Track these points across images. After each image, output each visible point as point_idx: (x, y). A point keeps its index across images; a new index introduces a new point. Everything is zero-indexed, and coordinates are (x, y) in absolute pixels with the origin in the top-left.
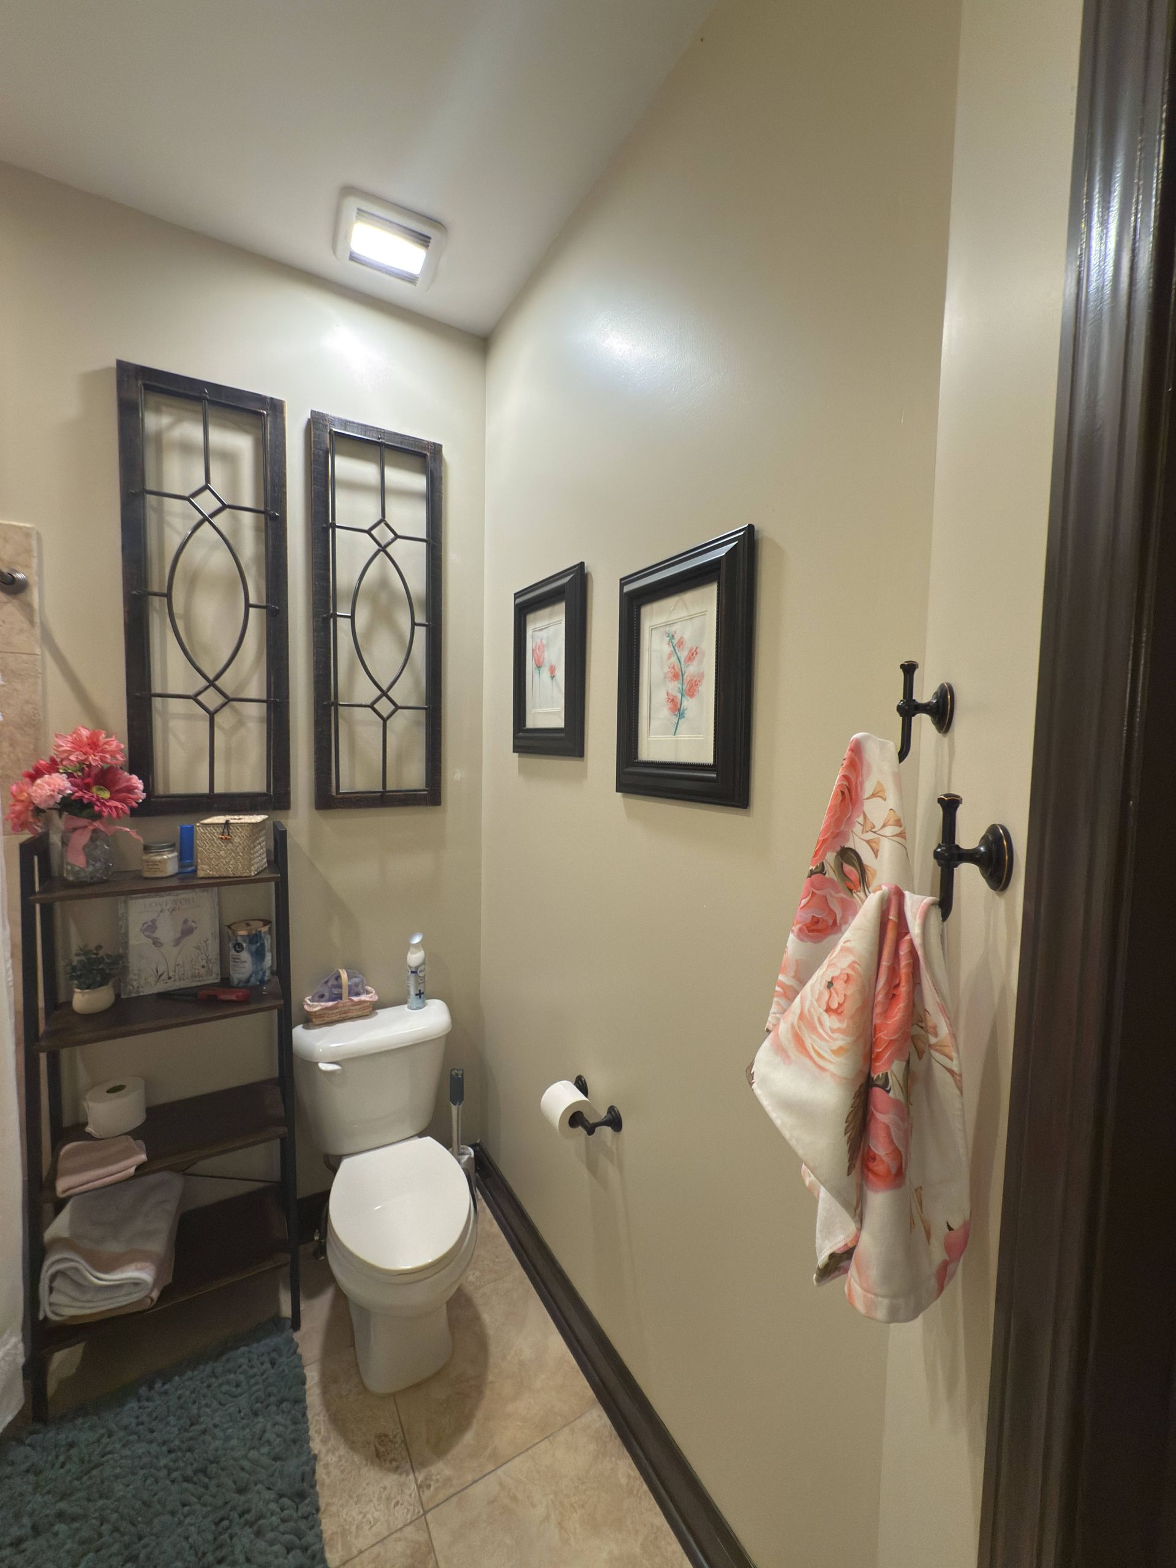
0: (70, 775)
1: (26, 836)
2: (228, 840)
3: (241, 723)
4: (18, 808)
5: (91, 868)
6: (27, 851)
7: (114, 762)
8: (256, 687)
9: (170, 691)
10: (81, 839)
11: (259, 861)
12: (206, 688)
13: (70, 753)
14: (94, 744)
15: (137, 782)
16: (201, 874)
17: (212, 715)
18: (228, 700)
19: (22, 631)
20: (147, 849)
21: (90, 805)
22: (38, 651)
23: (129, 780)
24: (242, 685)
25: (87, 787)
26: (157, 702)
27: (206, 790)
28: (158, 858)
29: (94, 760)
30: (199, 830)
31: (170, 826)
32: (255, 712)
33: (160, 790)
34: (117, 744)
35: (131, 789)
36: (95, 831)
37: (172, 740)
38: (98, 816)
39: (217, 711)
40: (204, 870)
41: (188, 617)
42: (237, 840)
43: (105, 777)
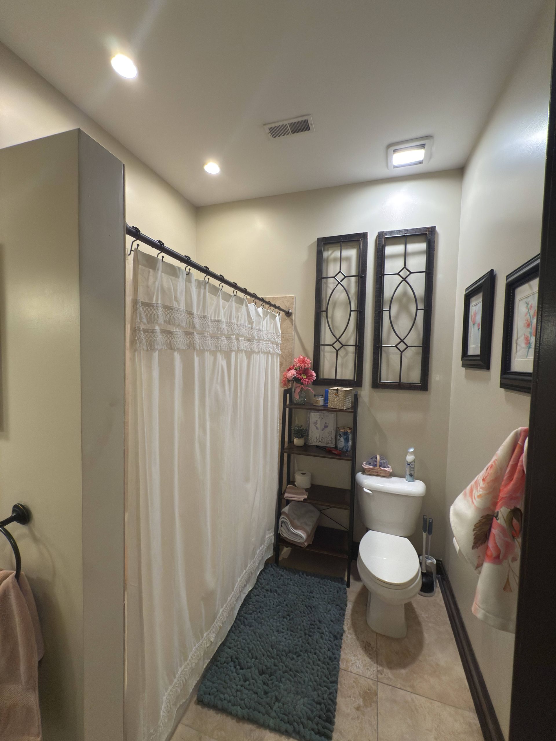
0: (296, 370)
1: (286, 388)
2: (337, 395)
3: (347, 354)
4: (284, 379)
5: (300, 400)
6: (286, 392)
7: (308, 366)
8: (352, 342)
9: (326, 343)
10: (298, 390)
11: (348, 404)
12: (336, 342)
13: (297, 363)
14: (303, 361)
15: (314, 374)
16: (329, 406)
17: (337, 351)
18: (343, 346)
19: (290, 327)
20: (315, 396)
21: (301, 380)
22: (293, 333)
23: (312, 373)
24: (348, 340)
25: (300, 374)
26: (322, 347)
27: (334, 378)
28: (317, 399)
29: (302, 366)
30: (329, 391)
31: (321, 389)
32: (351, 350)
33: (321, 377)
34: (310, 361)
35: (312, 376)
36: (302, 388)
37: (325, 359)
38: (302, 384)
39: (339, 350)
40: (330, 405)
41: (332, 318)
42: (340, 396)
43: (305, 371)
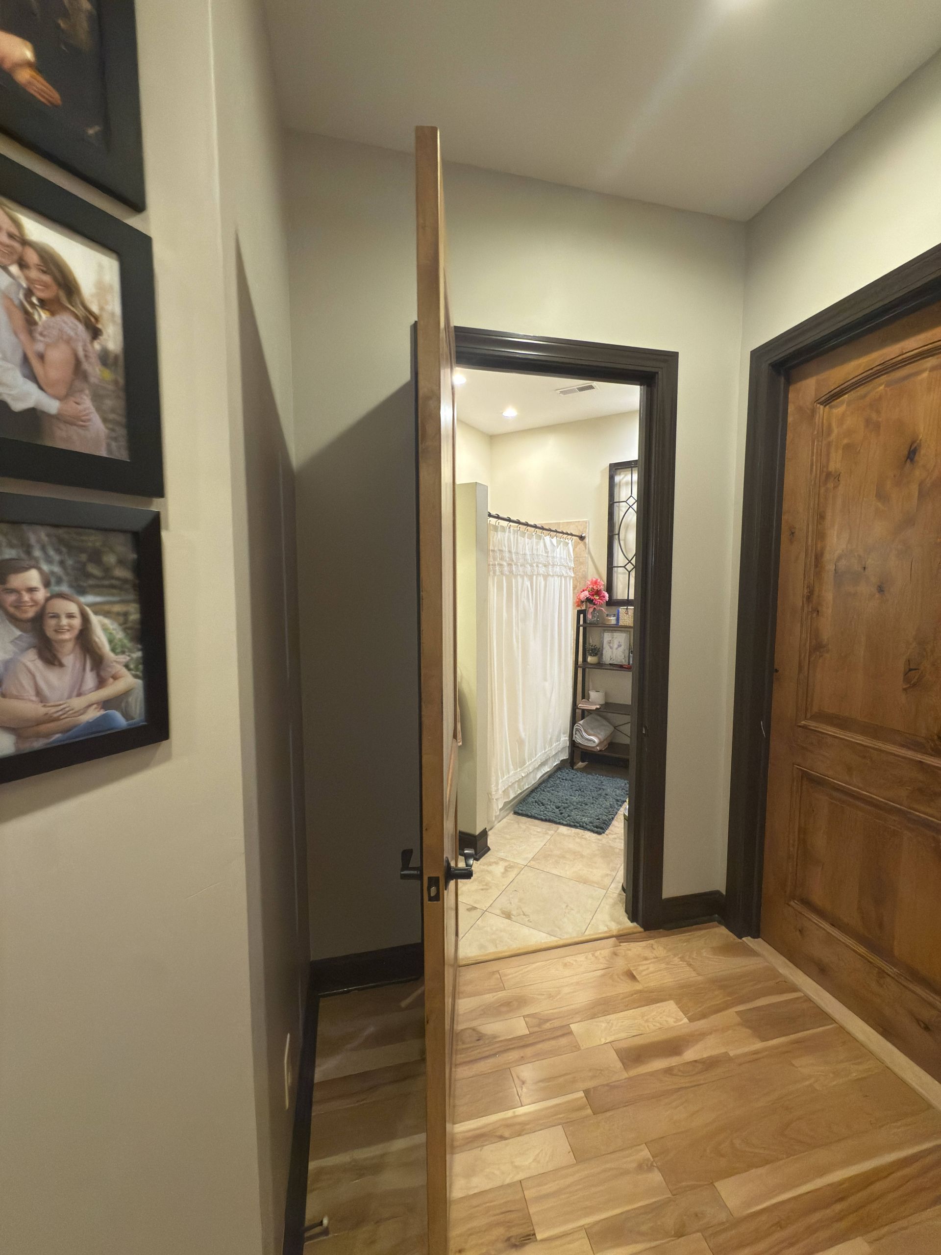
0: (589, 592)
1: (579, 608)
2: (627, 614)
4: (577, 600)
5: (593, 620)
6: (579, 612)
7: (601, 588)
9: (619, 566)
10: (591, 610)
12: (628, 563)
13: (590, 585)
14: (596, 583)
15: (607, 595)
16: (620, 624)
17: (629, 572)
18: (635, 567)
19: (583, 551)
20: (607, 615)
21: (593, 600)
22: (587, 556)
23: (604, 593)
25: (593, 595)
26: (615, 569)
27: (626, 598)
28: (610, 618)
29: (595, 587)
30: (620, 610)
31: (613, 610)
33: (615, 598)
34: (604, 581)
35: (604, 597)
36: (595, 608)
37: (619, 581)
38: (594, 604)
39: (631, 571)
40: (621, 623)
41: (625, 540)
42: (629, 614)
43: (598, 593)
